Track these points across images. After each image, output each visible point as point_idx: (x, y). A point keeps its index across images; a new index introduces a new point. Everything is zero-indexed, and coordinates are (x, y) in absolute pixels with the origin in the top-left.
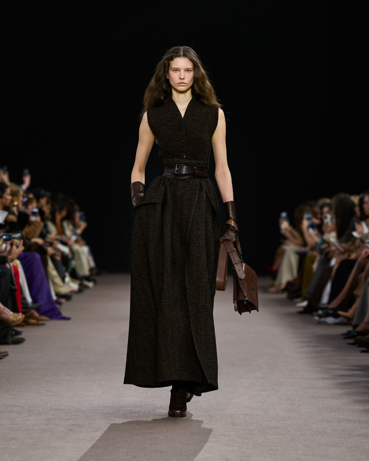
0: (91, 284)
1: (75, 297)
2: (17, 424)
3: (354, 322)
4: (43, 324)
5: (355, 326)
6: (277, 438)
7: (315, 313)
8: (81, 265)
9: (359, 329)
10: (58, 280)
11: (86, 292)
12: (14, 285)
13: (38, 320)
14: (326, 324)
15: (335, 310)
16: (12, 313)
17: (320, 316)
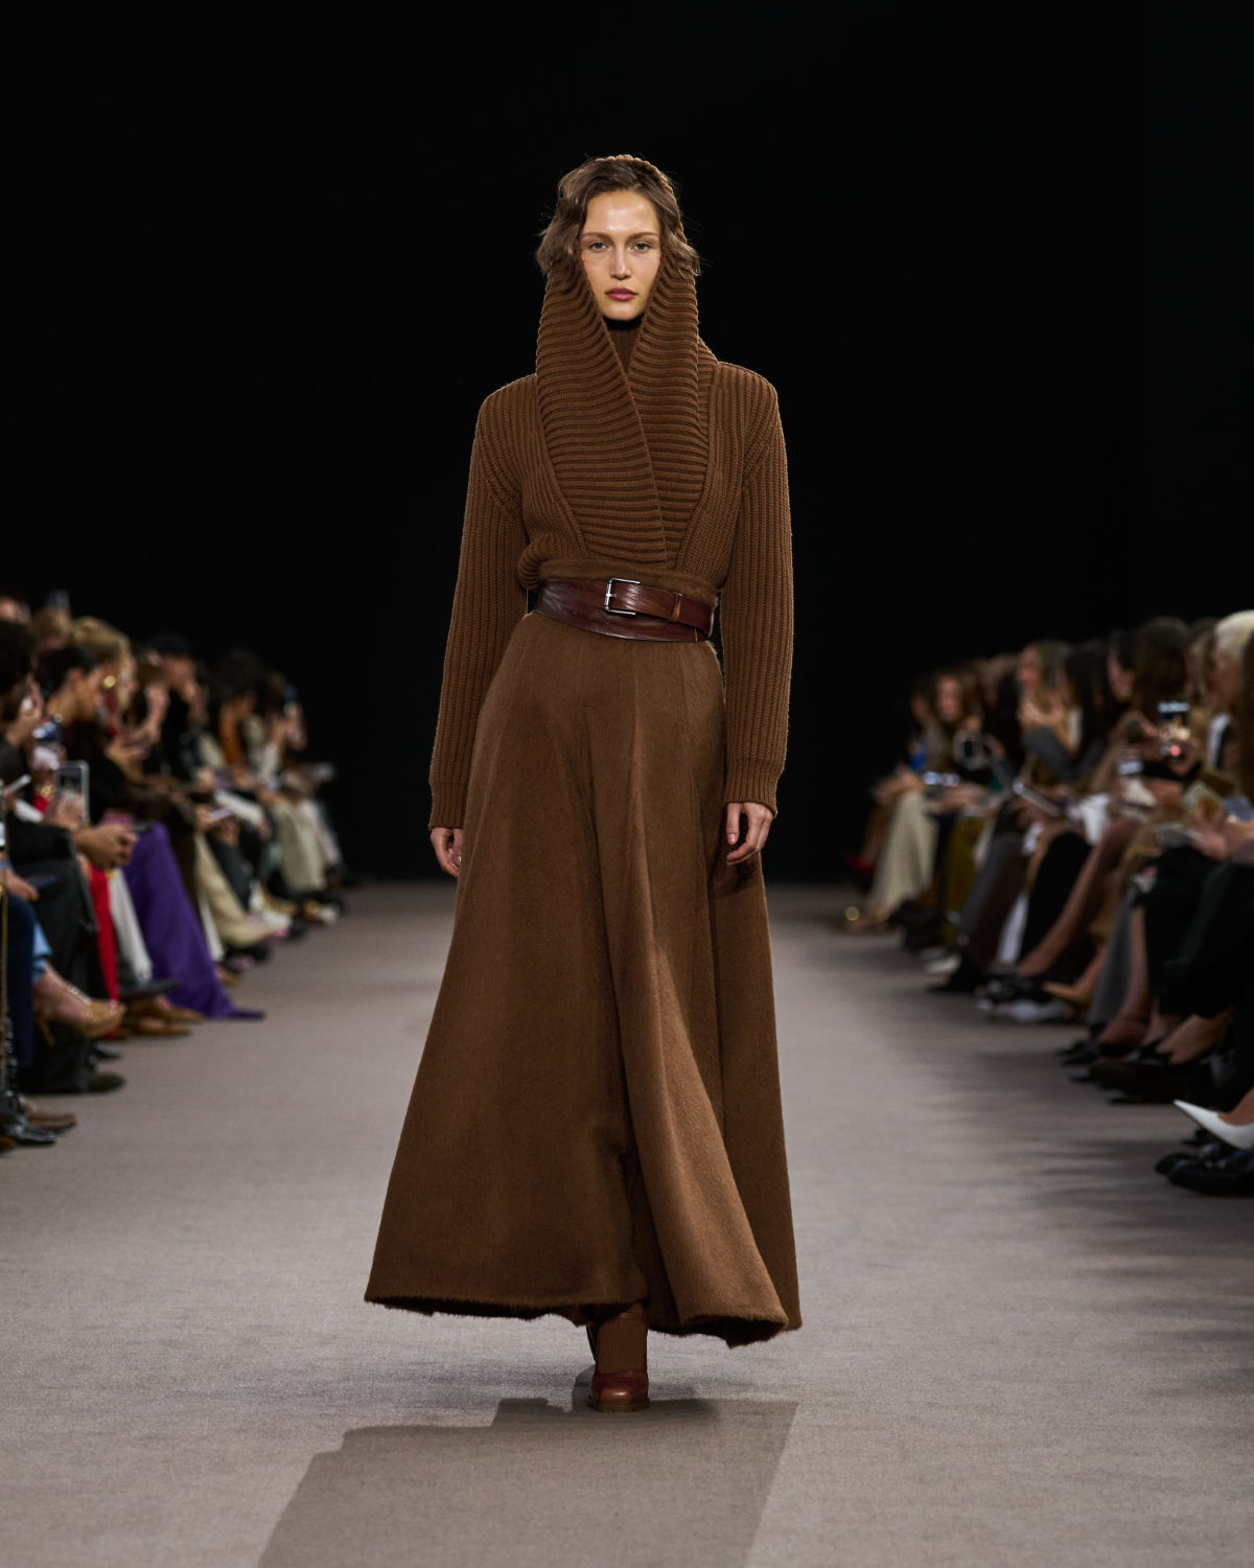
0: (328, 914)
1: (279, 954)
2: (94, 1328)
3: (1093, 1016)
4: (184, 1034)
5: (1097, 1029)
6: (853, 1357)
7: (980, 991)
8: (300, 858)
9: (1107, 1035)
10: (228, 904)
11: (314, 937)
12: (88, 919)
13: (168, 1020)
14: (1010, 1022)
15: (1038, 979)
16: (87, 1001)
17: (996, 1000)
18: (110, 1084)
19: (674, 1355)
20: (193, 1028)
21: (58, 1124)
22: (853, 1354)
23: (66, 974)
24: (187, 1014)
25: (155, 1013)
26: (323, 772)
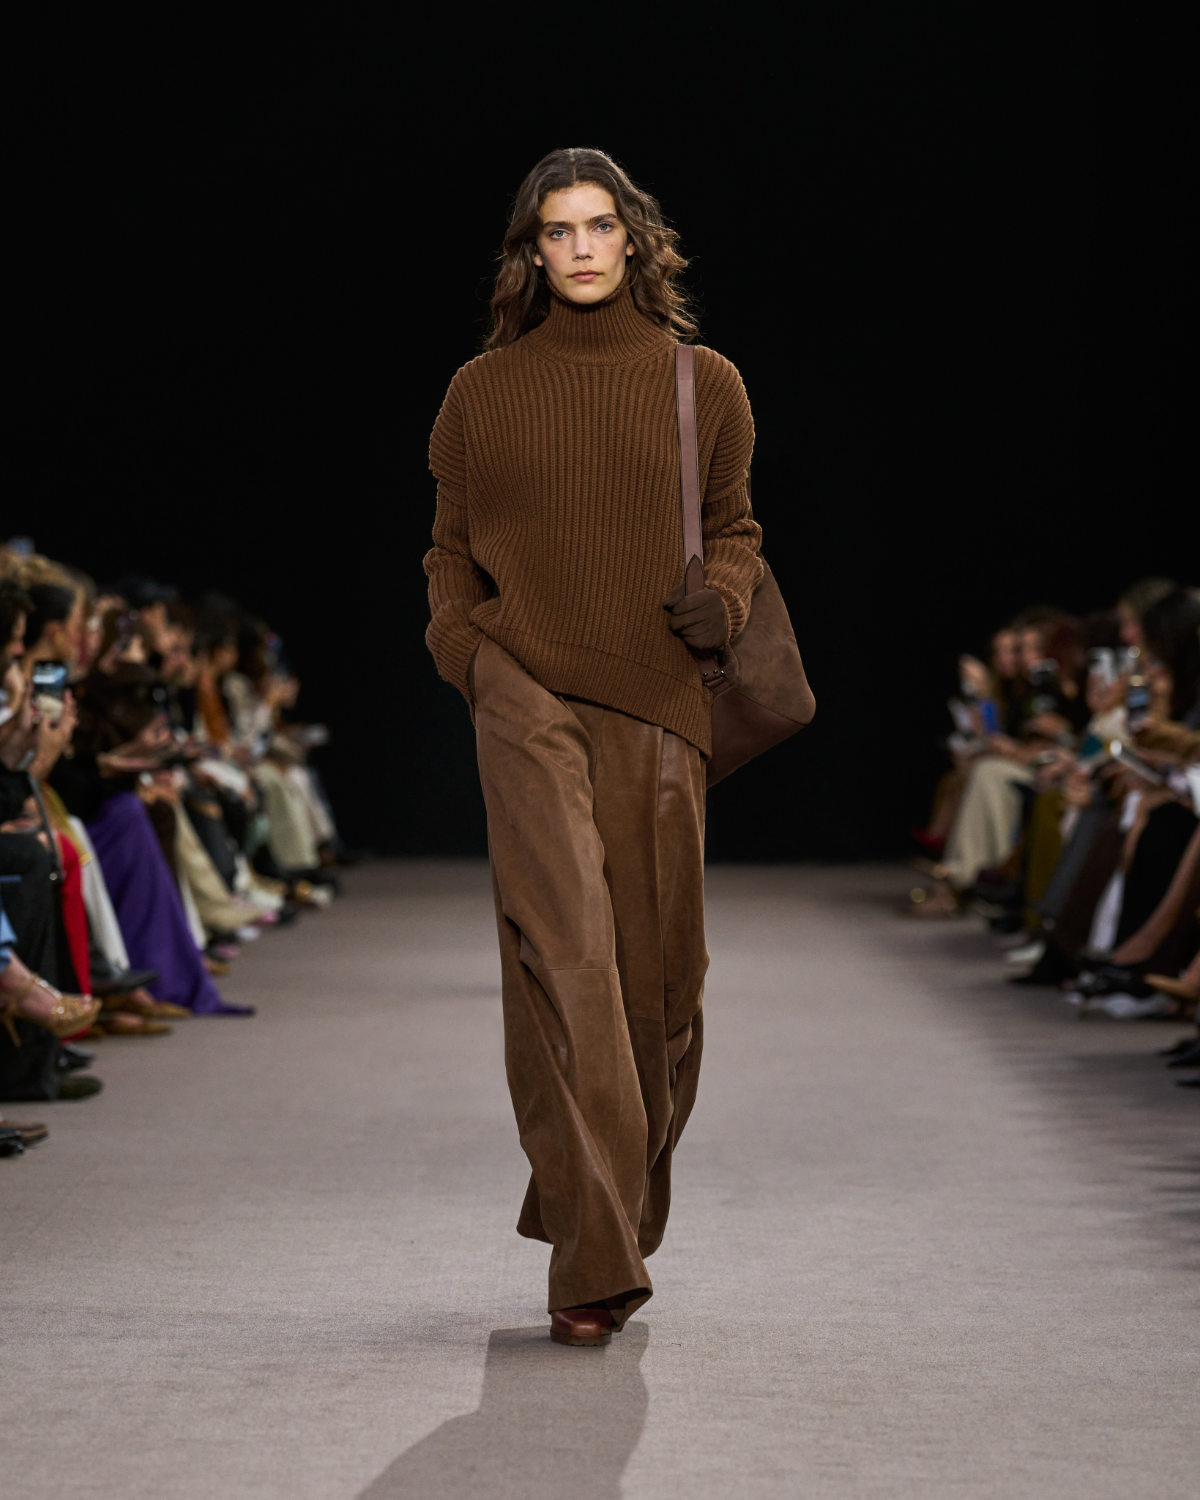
0: (321, 895)
2: (79, 1366)
7: (1070, 984)
8: (290, 832)
10: (211, 883)
11: (306, 921)
13: (148, 1016)
14: (1106, 1018)
15: (1139, 969)
16: (57, 995)
17: (1087, 993)
18: (88, 1090)
19: (741, 1398)
20: (176, 1026)
21: (27, 1135)
22: (945, 1396)
23: (34, 966)
24: (172, 1009)
25: (135, 1009)
26: (316, 735)
